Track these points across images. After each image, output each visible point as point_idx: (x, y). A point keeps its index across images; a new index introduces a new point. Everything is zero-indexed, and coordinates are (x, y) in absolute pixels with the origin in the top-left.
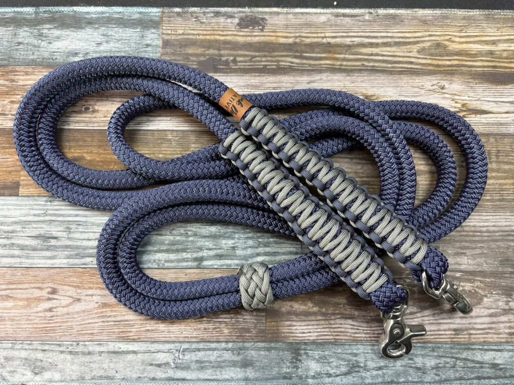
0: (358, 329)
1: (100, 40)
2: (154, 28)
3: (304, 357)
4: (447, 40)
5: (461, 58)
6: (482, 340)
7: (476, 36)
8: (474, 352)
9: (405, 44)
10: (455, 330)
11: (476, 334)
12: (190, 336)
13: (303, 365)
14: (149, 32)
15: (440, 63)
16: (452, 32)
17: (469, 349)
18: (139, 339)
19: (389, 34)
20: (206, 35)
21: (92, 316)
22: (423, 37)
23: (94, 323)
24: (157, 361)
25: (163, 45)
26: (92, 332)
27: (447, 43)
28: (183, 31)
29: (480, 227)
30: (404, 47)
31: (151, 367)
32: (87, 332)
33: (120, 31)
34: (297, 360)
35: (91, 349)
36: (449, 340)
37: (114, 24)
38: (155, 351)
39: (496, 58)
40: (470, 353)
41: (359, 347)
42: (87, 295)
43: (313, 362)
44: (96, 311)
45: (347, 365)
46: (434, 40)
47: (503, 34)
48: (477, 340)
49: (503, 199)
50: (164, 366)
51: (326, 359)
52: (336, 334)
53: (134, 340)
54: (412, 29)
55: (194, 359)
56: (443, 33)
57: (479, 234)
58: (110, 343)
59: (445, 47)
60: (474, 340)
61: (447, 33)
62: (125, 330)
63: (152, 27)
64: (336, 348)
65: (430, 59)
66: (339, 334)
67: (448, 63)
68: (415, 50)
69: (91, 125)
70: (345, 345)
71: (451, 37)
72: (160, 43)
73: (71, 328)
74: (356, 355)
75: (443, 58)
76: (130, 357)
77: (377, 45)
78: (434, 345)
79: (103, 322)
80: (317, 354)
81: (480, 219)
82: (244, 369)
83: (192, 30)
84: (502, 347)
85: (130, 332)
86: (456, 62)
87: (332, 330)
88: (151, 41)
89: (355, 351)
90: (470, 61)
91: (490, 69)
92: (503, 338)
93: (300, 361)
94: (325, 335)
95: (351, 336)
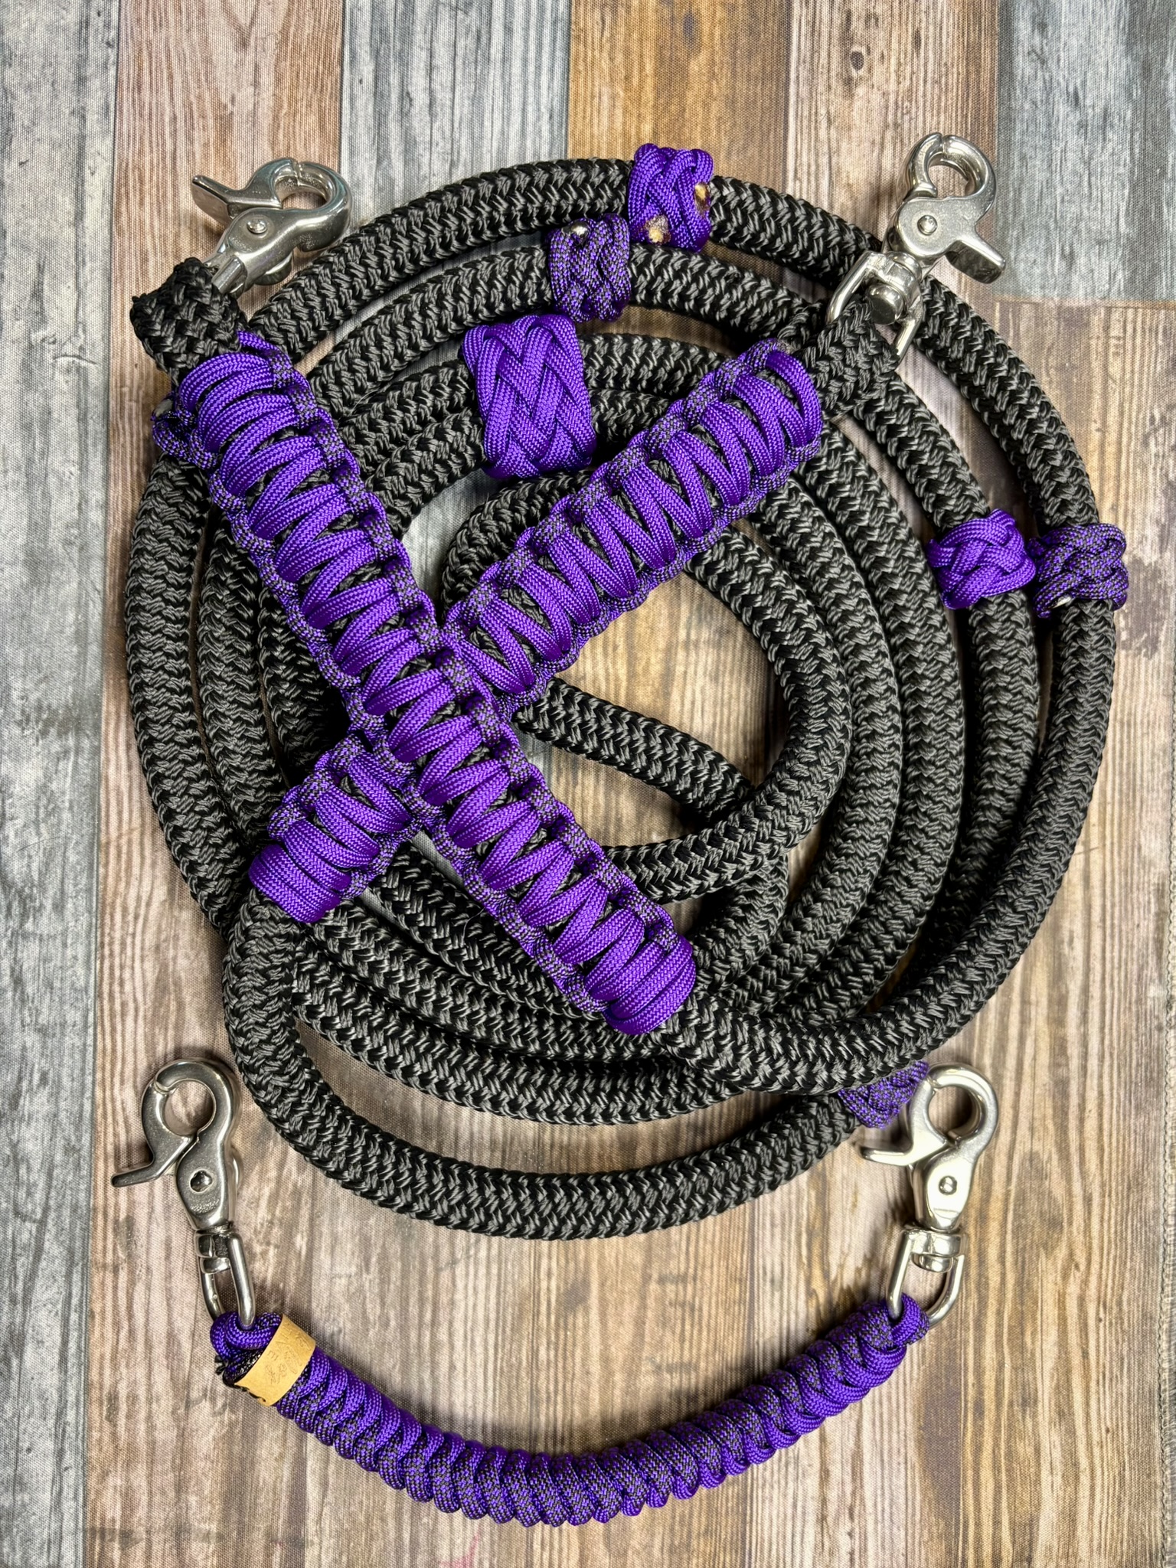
0: (136, 918)
1: (1088, 102)
2: (1131, 280)
3: (56, 747)
4: (1071, 1255)
5: (1010, 1295)
6: (97, 1308)
7: (1085, 1354)
8: (61, 1280)
9: (1061, 1113)
10: (130, 1221)
11: (115, 1288)
12: (126, 390)
13: (32, 741)
14: (1116, 263)
15: (994, 1227)
16: (1101, 1274)
17: (71, 1263)
18: (120, 232)
19: (1093, 1063)
20: (1102, 453)
21: (192, 84)
22: (1084, 1174)
23: (171, 91)
24: (52, 288)
25: (1070, 310)
26: (146, 86)
27: (1062, 1253)
28: (1118, 377)
29: (451, 1324)
30: (1050, 1112)
31: (32, 270)
32: (146, 71)
33: (1121, 170)
34: (48, 723)
35: (95, 84)
36: (100, 1202)
37: (1143, 150)
38: (81, 281)
39: (1011, 1416)
40: (59, 1266)
41: (84, 920)
42: (257, 68)
43: (40, 773)
44: (207, 96)
45: (28, 880)
46: (1071, 1210)
47: (1096, 1450)
48: (97, 1291)
49: (538, 1403)
50: (36, 308)
51: (49, 814)
52: (124, 849)
53: (115, 215)
54: (1111, 1142)
55: (56, 402)
56: (1095, 1243)
57: (428, 1316)
58: (109, 141)
59: (1049, 1248)
60: (96, 1280)
61: (1096, 1258)
62: (147, 187)
63: (1134, 272)
64: (81, 848)
65: (1007, 1194)
66: (124, 857)
67: (993, 1253)
68: (1037, 1147)
69: (804, 74)
70: (90, 876)
71: (1082, 1267)
72: (1078, 299)
73: (160, 24)
74: (59, 907)
75: (1009, 1237)
76: (66, 203)
77: (1057, 1020)
78: (85, 1152)
79: (174, 119)
80: (64, 785)
81: (474, 1322)
82: (22, 556)
83: (1121, 405)
84: (72, 1370)
85: (142, 203)
86: (994, 1279)
87: (136, 835)
88: (1084, 270)
89: (70, 906)
90: (999, 1325)
91: (971, 1391)
92: (101, 1374)
93: (44, 733)
94: (120, 813)
95: (115, 894)
